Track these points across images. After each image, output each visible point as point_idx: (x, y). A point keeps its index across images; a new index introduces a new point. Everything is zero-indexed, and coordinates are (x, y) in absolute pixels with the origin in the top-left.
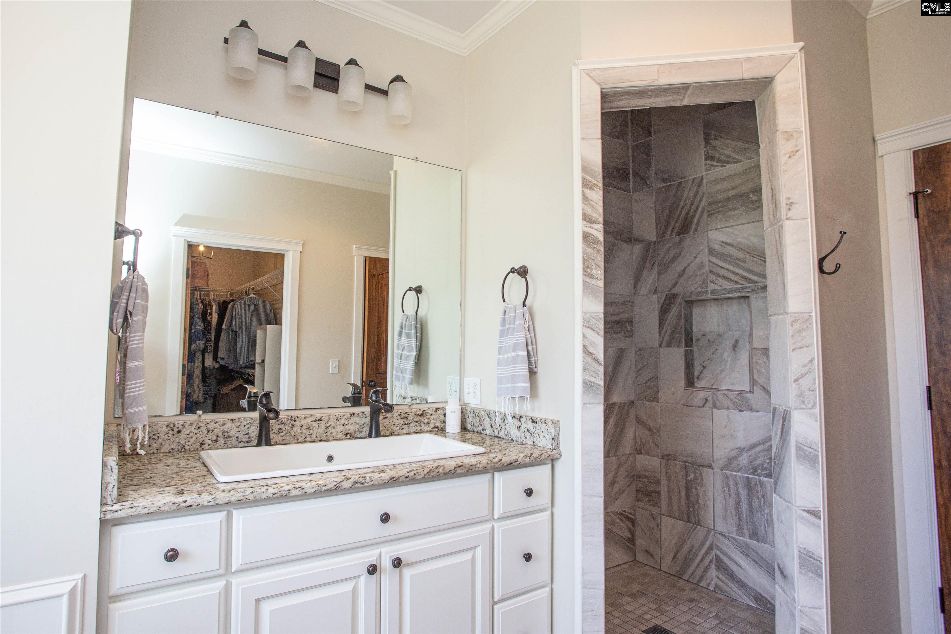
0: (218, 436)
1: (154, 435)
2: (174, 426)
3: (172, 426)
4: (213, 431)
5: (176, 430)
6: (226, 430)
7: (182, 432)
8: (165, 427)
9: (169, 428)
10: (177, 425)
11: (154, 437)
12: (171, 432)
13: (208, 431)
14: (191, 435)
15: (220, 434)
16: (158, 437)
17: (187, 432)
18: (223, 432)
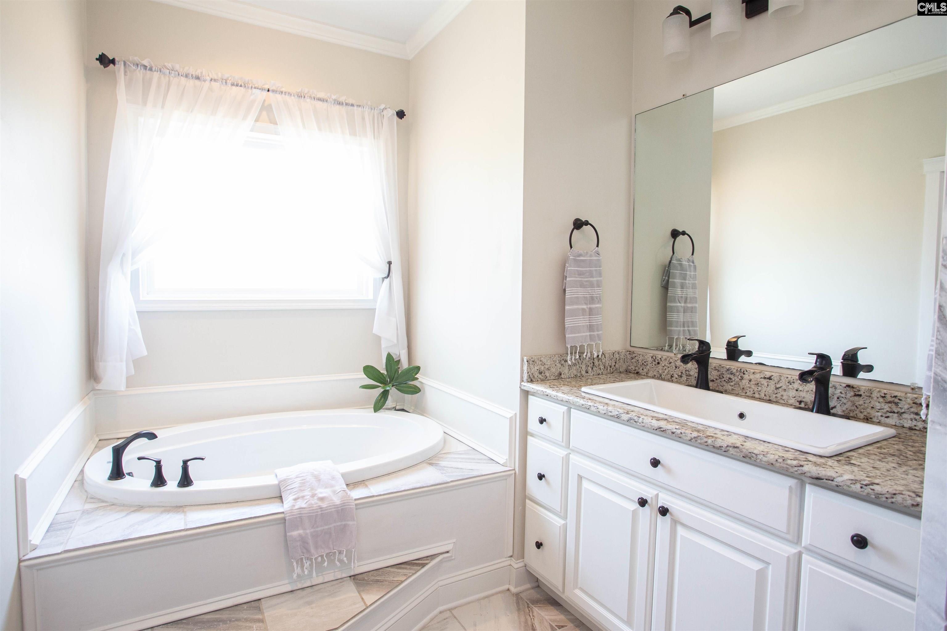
0: (682, 373)
1: (645, 362)
2: (656, 358)
3: (654, 358)
4: (679, 368)
5: (657, 361)
6: (688, 369)
7: (660, 364)
8: (650, 358)
9: (653, 359)
10: (657, 358)
11: (645, 364)
12: (654, 362)
13: (676, 367)
14: (665, 367)
15: (684, 372)
16: (647, 364)
17: (663, 365)
18: (686, 371)
